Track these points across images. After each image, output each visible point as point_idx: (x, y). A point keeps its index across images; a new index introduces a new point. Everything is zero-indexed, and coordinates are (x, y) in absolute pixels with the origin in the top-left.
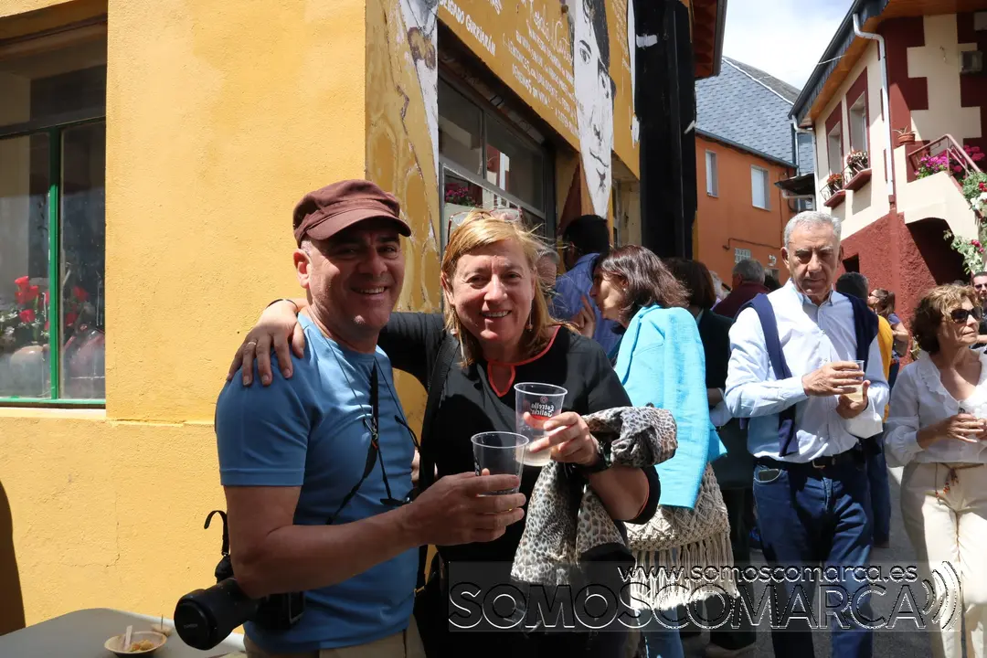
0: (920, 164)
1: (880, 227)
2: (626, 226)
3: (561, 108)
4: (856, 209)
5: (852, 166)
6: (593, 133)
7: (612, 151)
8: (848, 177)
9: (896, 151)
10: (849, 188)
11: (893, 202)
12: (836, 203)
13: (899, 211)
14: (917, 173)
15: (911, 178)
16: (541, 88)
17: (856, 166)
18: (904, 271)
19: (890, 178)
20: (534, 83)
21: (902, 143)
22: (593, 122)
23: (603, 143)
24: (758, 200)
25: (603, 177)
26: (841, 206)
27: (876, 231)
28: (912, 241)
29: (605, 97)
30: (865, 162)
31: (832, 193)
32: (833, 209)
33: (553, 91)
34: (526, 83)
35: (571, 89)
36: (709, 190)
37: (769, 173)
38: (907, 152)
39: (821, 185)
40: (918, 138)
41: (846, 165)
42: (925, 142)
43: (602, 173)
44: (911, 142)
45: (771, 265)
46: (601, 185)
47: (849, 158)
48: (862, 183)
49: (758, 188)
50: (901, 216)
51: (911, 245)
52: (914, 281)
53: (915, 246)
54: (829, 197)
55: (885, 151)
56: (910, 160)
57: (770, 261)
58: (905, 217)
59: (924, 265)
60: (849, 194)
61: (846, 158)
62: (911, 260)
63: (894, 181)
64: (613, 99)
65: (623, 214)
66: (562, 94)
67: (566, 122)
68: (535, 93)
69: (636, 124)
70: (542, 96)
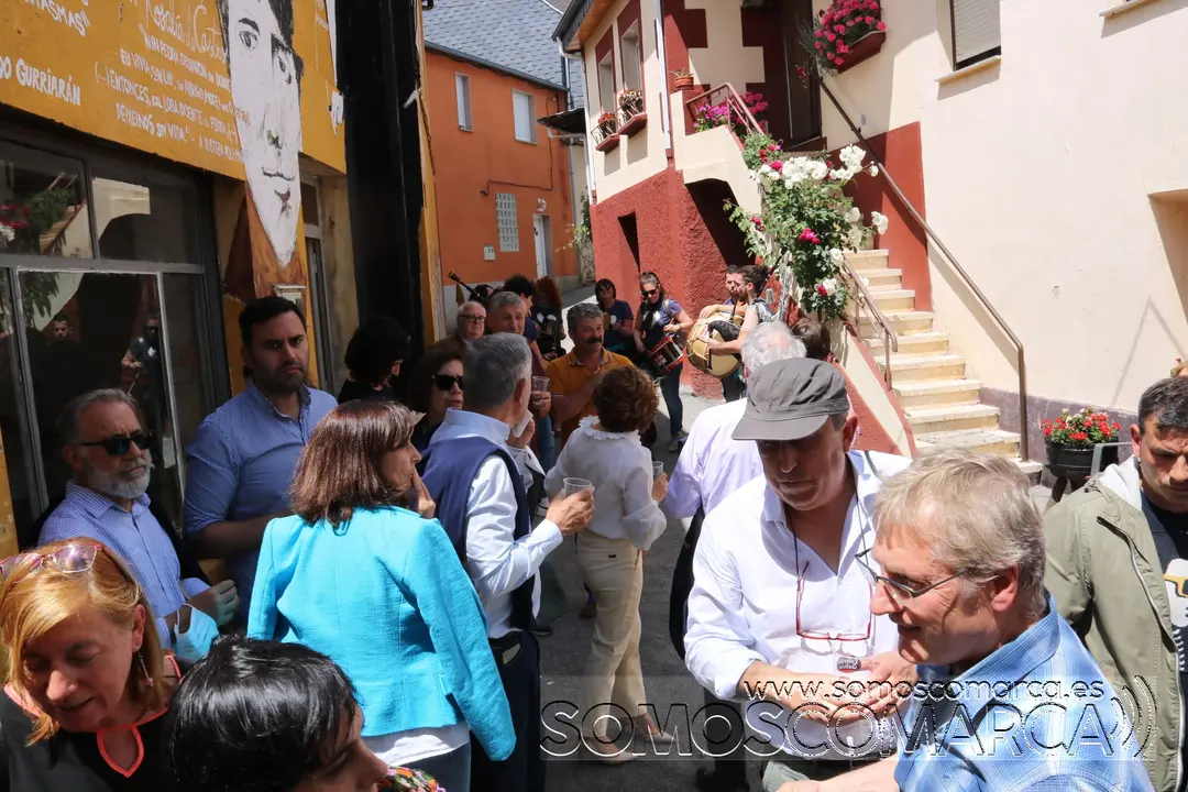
0: (699, 114)
1: (659, 184)
2: (332, 234)
3: (209, 133)
4: (631, 160)
5: (626, 107)
6: (266, 141)
7: (301, 155)
8: (622, 121)
9: (673, 96)
10: (623, 133)
11: (670, 158)
12: (609, 147)
13: (678, 168)
14: (696, 125)
15: (690, 130)
16: (172, 119)
17: (629, 108)
18: (684, 239)
19: (667, 128)
20: (159, 116)
21: (679, 88)
22: (267, 128)
23: (282, 151)
24: (522, 131)
25: (285, 197)
26: (614, 152)
27: (653, 187)
28: (693, 204)
29: (285, 83)
30: (640, 104)
31: (605, 136)
32: (606, 153)
33: (191, 114)
34: (145, 122)
35: (225, 96)
36: (462, 122)
37: (535, 97)
38: (684, 100)
39: (592, 123)
40: (697, 82)
41: (619, 106)
42: (706, 87)
43: (283, 192)
44: (689, 87)
45: (541, 210)
46: (284, 209)
47: (622, 98)
48: (637, 129)
49: (522, 117)
50: (680, 175)
51: (692, 208)
52: (697, 251)
53: (696, 209)
54: (601, 140)
55: (660, 95)
56: (689, 109)
57: (539, 206)
58: (685, 176)
59: (706, 233)
60: (624, 139)
61: (618, 96)
62: (692, 227)
63: (671, 133)
64: (299, 82)
65: (327, 219)
66: (210, 111)
67: (220, 148)
68: (162, 130)
69: (338, 101)
70: (173, 129)
